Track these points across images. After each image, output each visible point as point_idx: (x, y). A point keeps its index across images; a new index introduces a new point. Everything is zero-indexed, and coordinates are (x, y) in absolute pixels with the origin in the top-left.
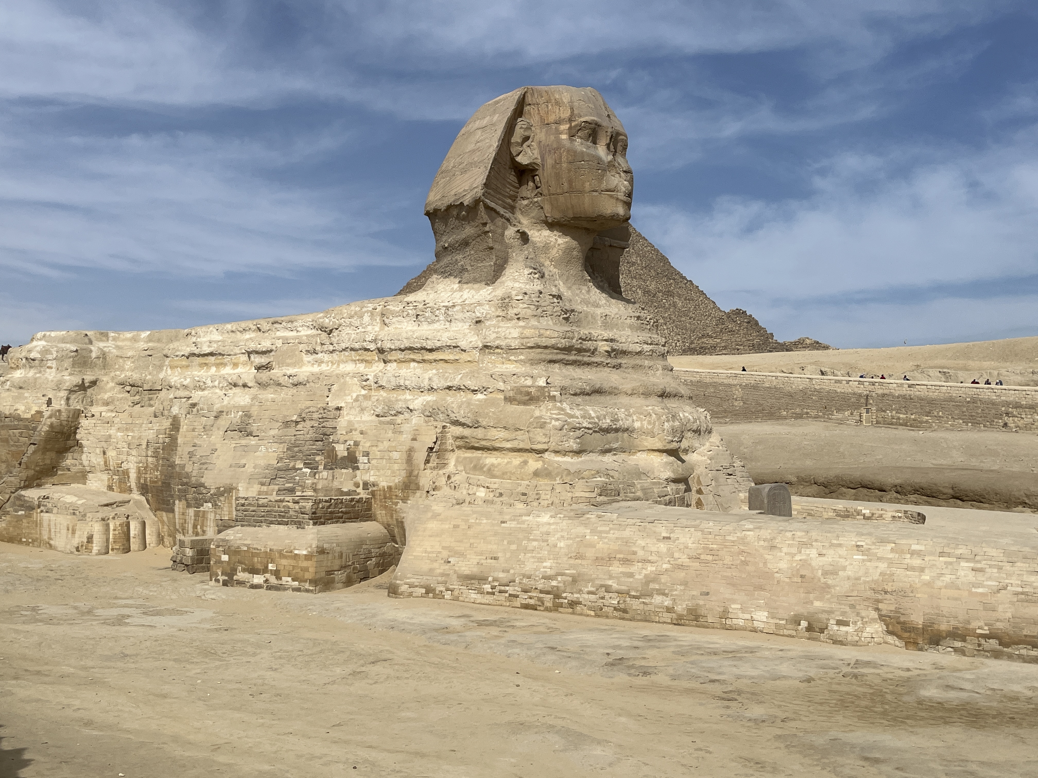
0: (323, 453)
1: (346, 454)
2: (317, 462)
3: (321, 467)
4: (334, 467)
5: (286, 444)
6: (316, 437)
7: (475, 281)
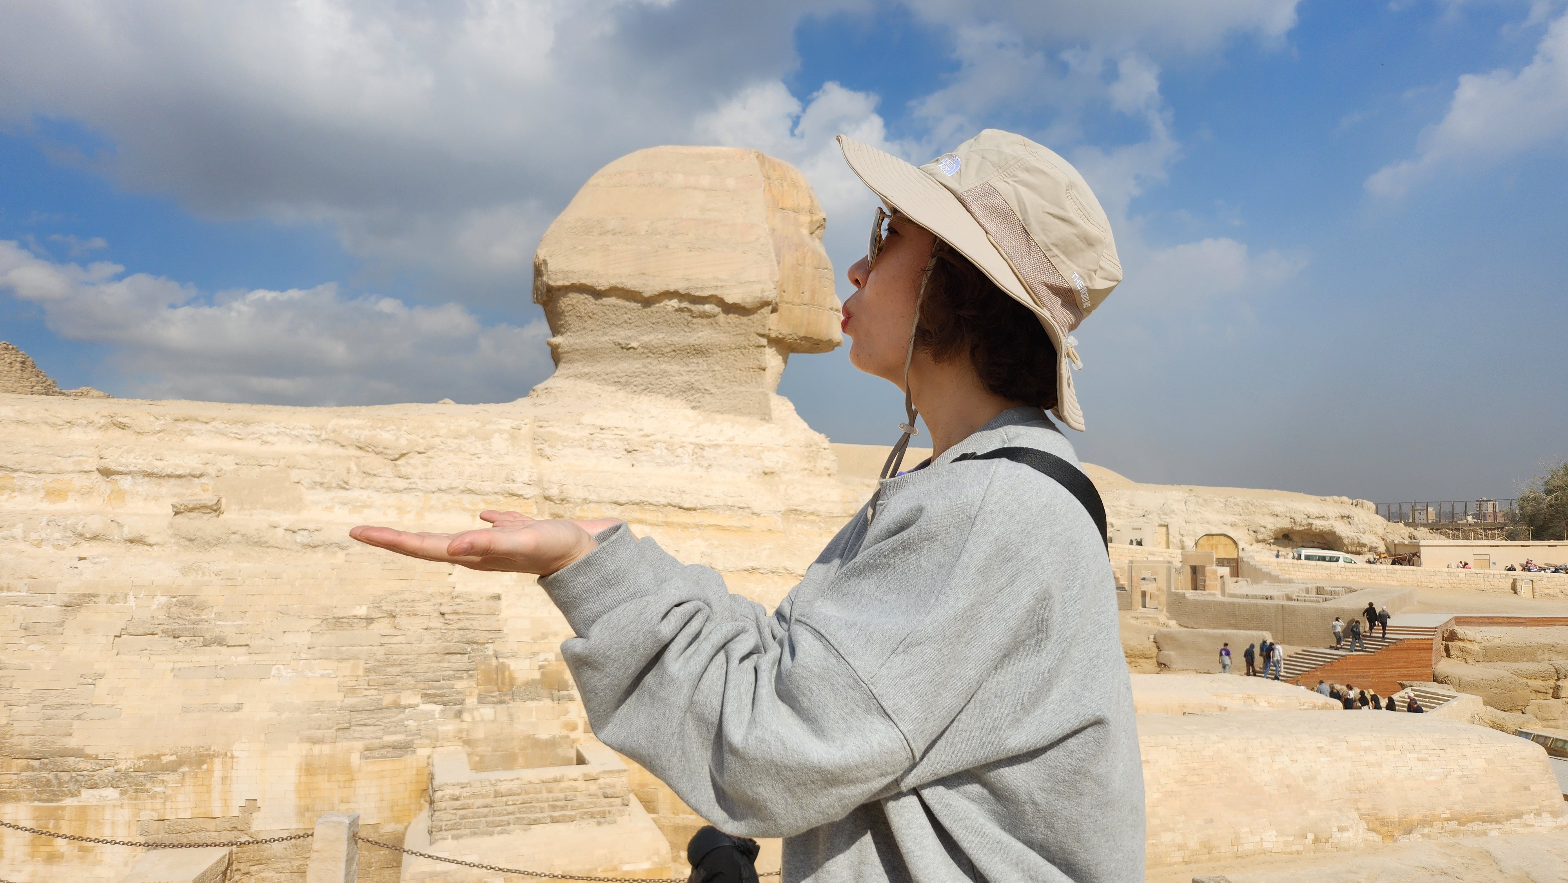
0: (471, 676)
1: (537, 675)
2: (459, 693)
3: (471, 701)
4: (507, 698)
5: (362, 663)
6: (446, 648)
7: (737, 411)
